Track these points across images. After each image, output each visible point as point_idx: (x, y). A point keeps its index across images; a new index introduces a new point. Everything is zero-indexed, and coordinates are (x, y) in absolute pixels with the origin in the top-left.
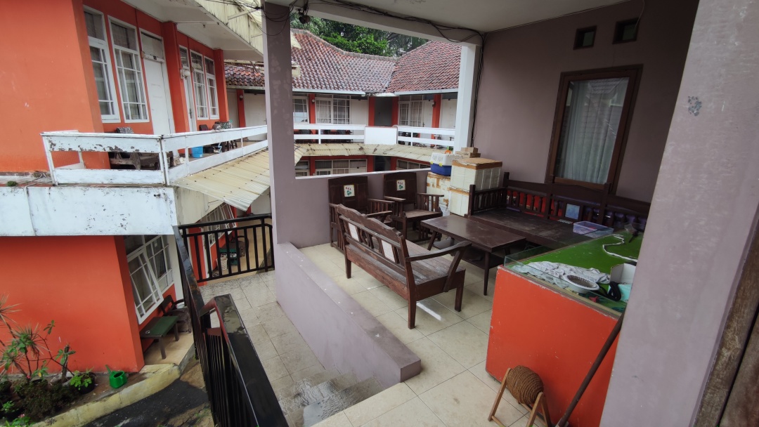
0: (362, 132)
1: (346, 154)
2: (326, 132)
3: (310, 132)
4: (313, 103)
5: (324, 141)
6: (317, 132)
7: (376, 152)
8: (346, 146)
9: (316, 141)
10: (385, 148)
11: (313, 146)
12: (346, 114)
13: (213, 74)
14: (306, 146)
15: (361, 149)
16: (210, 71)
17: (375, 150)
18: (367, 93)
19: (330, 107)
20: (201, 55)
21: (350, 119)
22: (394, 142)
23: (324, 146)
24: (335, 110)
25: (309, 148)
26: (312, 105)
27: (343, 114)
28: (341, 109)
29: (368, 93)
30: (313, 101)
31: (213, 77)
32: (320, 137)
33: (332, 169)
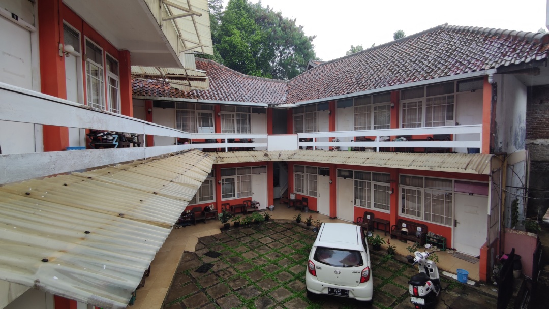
0: (265, 141)
1: (253, 160)
2: (231, 141)
3: (216, 141)
4: (219, 116)
5: (230, 150)
6: (223, 141)
7: (281, 157)
8: (251, 153)
9: (223, 150)
10: (289, 153)
11: (220, 154)
12: (248, 126)
13: (117, 74)
14: (214, 155)
15: (266, 155)
16: (113, 70)
17: (280, 155)
18: (269, 105)
19: (233, 120)
20: (102, 49)
21: (251, 130)
22: (295, 148)
23: (231, 154)
24: (238, 123)
25: (217, 155)
26: (217, 118)
27: (245, 126)
28: (244, 122)
29: (271, 105)
30: (219, 114)
31: (116, 78)
32: (227, 145)
33: (236, 176)
